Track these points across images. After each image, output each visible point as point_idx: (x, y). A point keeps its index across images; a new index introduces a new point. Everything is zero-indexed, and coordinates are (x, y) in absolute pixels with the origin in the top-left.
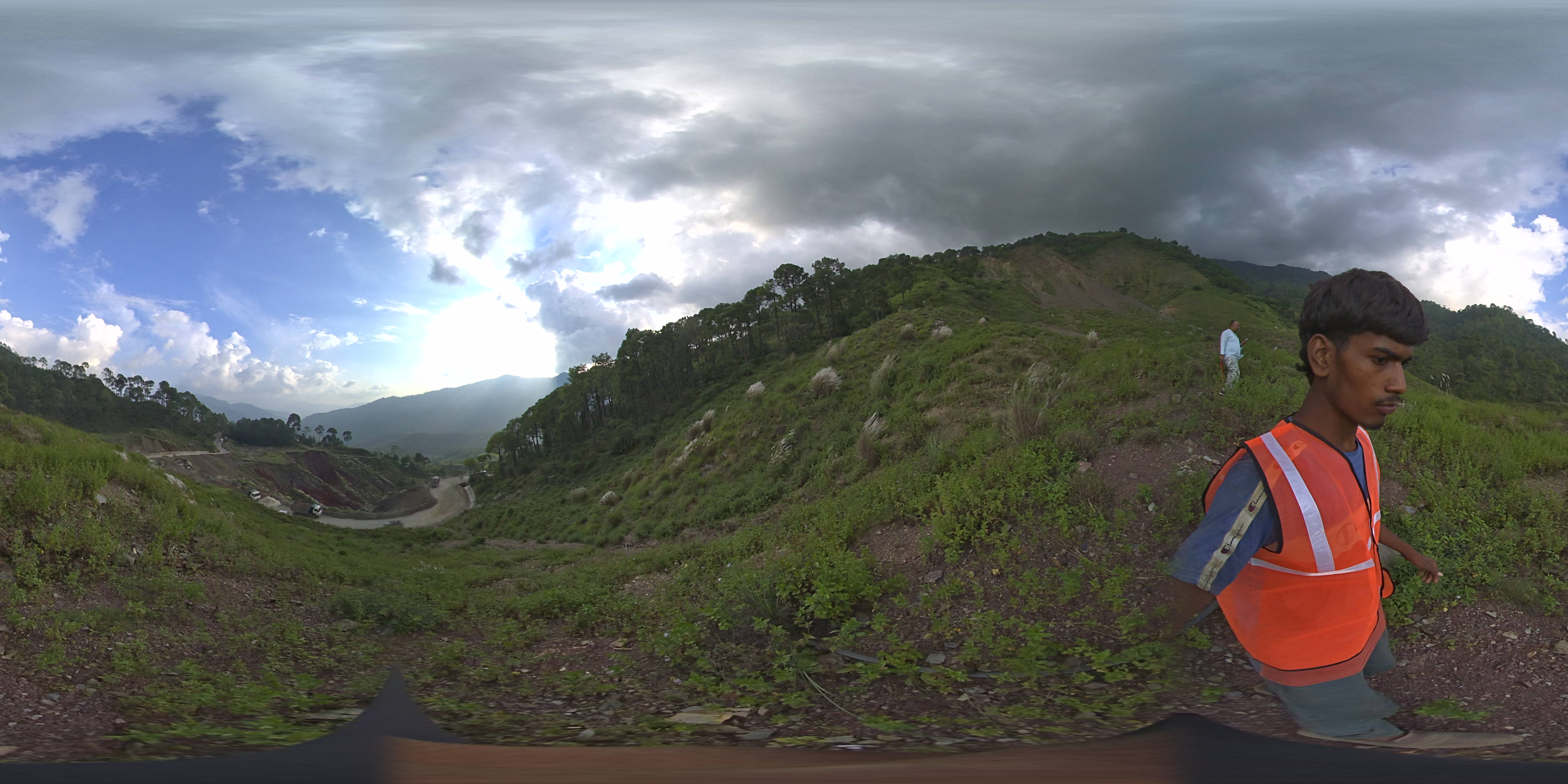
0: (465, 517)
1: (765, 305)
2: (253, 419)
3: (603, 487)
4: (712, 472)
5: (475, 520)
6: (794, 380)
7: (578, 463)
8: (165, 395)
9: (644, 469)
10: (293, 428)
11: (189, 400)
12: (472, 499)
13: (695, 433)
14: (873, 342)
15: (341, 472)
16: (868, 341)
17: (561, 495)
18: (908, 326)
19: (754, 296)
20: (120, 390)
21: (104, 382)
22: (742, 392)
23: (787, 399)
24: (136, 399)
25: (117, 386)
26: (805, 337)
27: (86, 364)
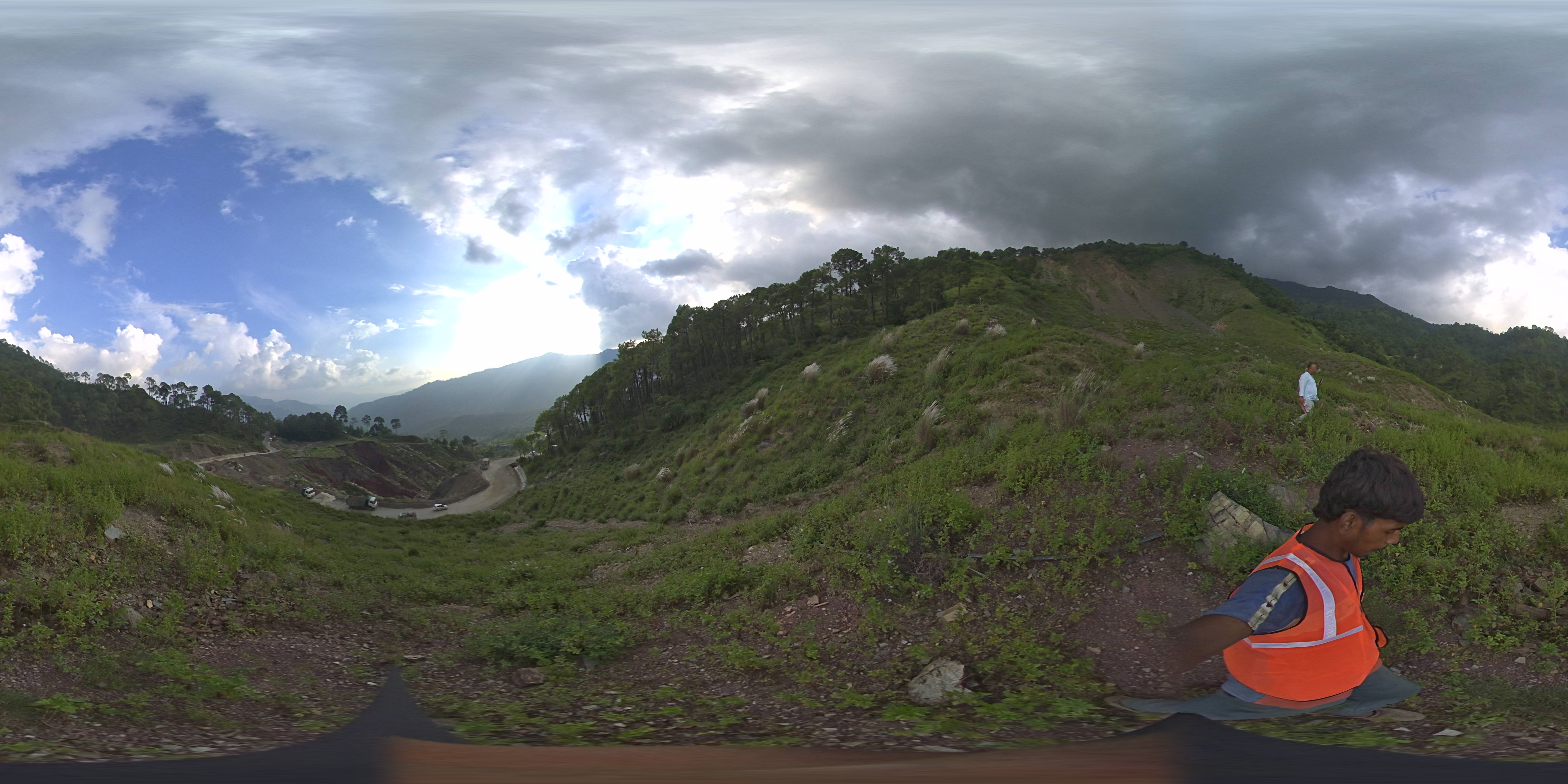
0: (519, 498)
1: (820, 288)
2: (299, 415)
3: (656, 463)
4: (768, 450)
5: (530, 502)
6: (849, 363)
7: (627, 439)
8: (210, 399)
9: (697, 446)
10: (340, 420)
11: (234, 402)
12: (523, 479)
13: (749, 412)
14: (928, 334)
15: (392, 461)
16: (922, 332)
17: (613, 473)
18: (964, 321)
19: (809, 278)
20: (164, 398)
21: (148, 392)
22: (794, 372)
23: (842, 382)
24: (181, 405)
25: (161, 394)
26: (858, 322)
27: (128, 375)
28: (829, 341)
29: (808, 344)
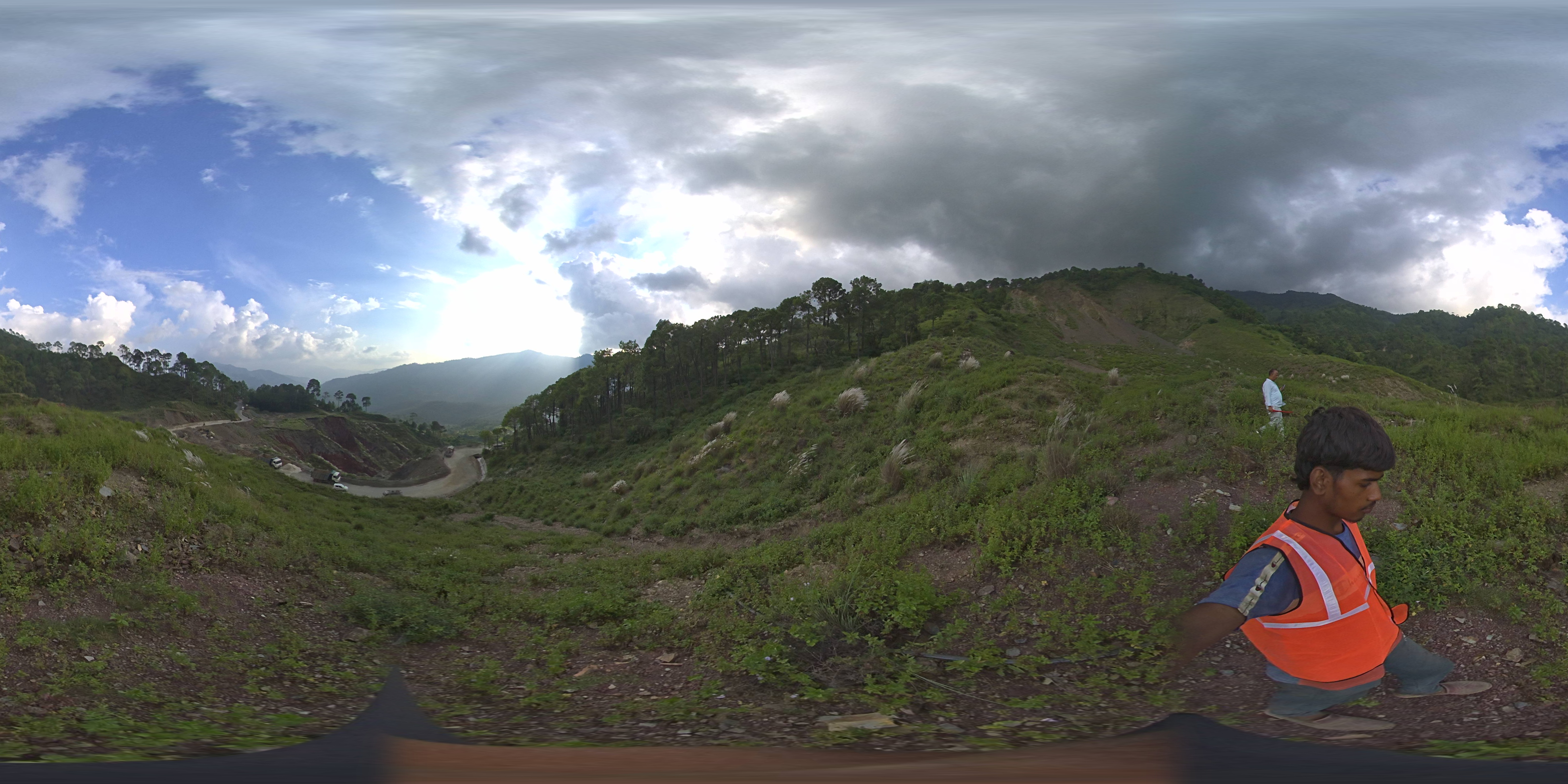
0: (477, 488)
1: (799, 315)
2: (273, 385)
3: (615, 474)
4: (727, 473)
5: (486, 493)
6: (820, 394)
8: (184, 367)
9: (657, 462)
10: (313, 394)
11: (208, 369)
12: (485, 469)
13: (715, 434)
14: (901, 367)
15: (359, 438)
16: (896, 365)
18: (938, 354)
20: (138, 365)
21: (121, 359)
22: (765, 399)
23: (811, 413)
24: (155, 372)
25: (134, 362)
26: (834, 352)
27: (101, 343)
28: (804, 369)
29: (783, 371)
